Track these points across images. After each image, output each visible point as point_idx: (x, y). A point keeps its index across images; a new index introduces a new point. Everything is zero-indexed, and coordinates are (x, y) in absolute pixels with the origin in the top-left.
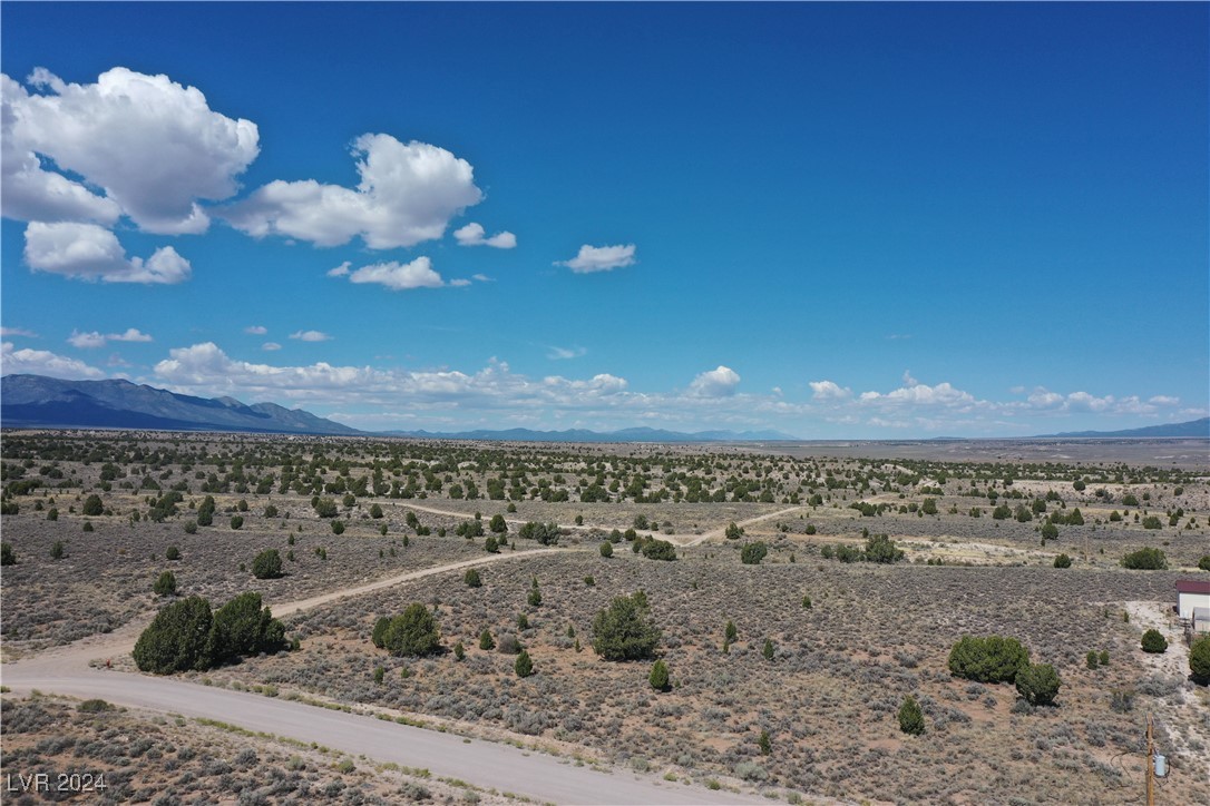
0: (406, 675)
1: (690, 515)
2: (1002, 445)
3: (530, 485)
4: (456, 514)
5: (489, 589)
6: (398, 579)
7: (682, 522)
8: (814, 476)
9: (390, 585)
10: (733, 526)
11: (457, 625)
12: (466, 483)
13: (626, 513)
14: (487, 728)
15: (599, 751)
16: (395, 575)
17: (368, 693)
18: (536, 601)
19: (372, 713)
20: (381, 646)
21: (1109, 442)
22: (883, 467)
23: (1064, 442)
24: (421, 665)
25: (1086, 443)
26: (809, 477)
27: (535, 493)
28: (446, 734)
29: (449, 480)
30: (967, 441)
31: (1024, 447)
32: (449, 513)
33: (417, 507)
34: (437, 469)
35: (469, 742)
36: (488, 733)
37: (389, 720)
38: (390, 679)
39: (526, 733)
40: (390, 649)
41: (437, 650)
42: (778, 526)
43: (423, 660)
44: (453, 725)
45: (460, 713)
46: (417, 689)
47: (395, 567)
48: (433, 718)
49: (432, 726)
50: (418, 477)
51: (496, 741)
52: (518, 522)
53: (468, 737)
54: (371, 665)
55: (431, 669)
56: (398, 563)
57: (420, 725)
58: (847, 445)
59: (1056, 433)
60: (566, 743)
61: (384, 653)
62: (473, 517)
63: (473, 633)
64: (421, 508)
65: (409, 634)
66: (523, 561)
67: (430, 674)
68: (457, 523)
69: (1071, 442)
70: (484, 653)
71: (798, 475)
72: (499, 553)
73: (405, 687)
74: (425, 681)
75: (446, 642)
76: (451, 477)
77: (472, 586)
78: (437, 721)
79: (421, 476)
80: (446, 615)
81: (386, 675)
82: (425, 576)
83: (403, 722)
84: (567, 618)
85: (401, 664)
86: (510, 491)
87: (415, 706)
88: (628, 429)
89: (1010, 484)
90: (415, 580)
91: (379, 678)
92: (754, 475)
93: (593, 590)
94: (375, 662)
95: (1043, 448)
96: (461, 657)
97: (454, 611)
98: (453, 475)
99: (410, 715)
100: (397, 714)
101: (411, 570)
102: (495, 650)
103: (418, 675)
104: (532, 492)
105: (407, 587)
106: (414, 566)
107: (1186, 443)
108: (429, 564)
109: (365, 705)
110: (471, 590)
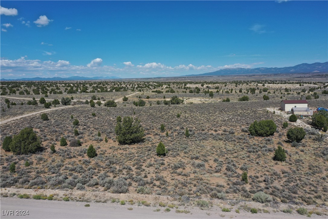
0: (28, 164)
1: (108, 95)
2: (173, 78)
3: (48, 90)
4: (25, 99)
5: (53, 121)
6: (9, 120)
7: (107, 97)
8: (134, 86)
9: (6, 122)
10: (125, 97)
11: (45, 137)
12: (25, 91)
13: (87, 95)
14: (94, 193)
15: (169, 197)
16: (7, 119)
17: (8, 181)
18: (77, 123)
19: (14, 194)
20: (8, 150)
21: (198, 77)
22: (150, 83)
23: (187, 77)
24: (34, 158)
25: (192, 77)
26: (133, 86)
27: (51, 93)
28: (70, 202)
29: (18, 90)
30: (165, 78)
31: (179, 79)
32: (22, 99)
33: (9, 97)
34: (13, 87)
35: (88, 206)
36: (96, 196)
37: (28, 197)
38: (19, 168)
39: (120, 193)
40: (14, 151)
41: (40, 149)
42: (137, 97)
43: (34, 155)
44: (71, 194)
45: (72, 185)
46: (38, 173)
47: (6, 115)
48: (57, 191)
49: (59, 197)
50: (6, 90)
51: (105, 202)
52: (49, 100)
53: (87, 202)
54: (5, 161)
55: (41, 159)
56: (7, 114)
57: (51, 198)
58: (135, 79)
59: (185, 75)
60: (147, 195)
61: (10, 154)
62: (32, 99)
63: (54, 139)
64: (10, 97)
65: (24, 143)
66: (62, 110)
67: (41, 162)
68: (26, 101)
69: (189, 77)
70: (63, 148)
71: (129, 85)
72: (50, 108)
73: (30, 172)
74: (40, 166)
75: (43, 145)
76: (19, 89)
77: (45, 120)
78: (61, 193)
79: (7, 89)
80: (38, 132)
81: (16, 166)
82: (22, 118)
83: (38, 198)
84: (93, 129)
85: (23, 158)
86: (41, 92)
87: (42, 185)
88: (72, 77)
89: (186, 85)
90: (17, 120)
91: (13, 170)
92: (117, 86)
93: (97, 118)
94: (7, 160)
95: (183, 79)
96: (54, 151)
97: (41, 131)
98: (20, 88)
99: (40, 192)
100: (32, 192)
101: (14, 116)
102: (68, 146)
103: (35, 163)
104: (49, 92)
105: (14, 123)
106: (15, 115)
107: (214, 77)
108: (22, 114)
109: (8, 189)
110: (45, 122)
